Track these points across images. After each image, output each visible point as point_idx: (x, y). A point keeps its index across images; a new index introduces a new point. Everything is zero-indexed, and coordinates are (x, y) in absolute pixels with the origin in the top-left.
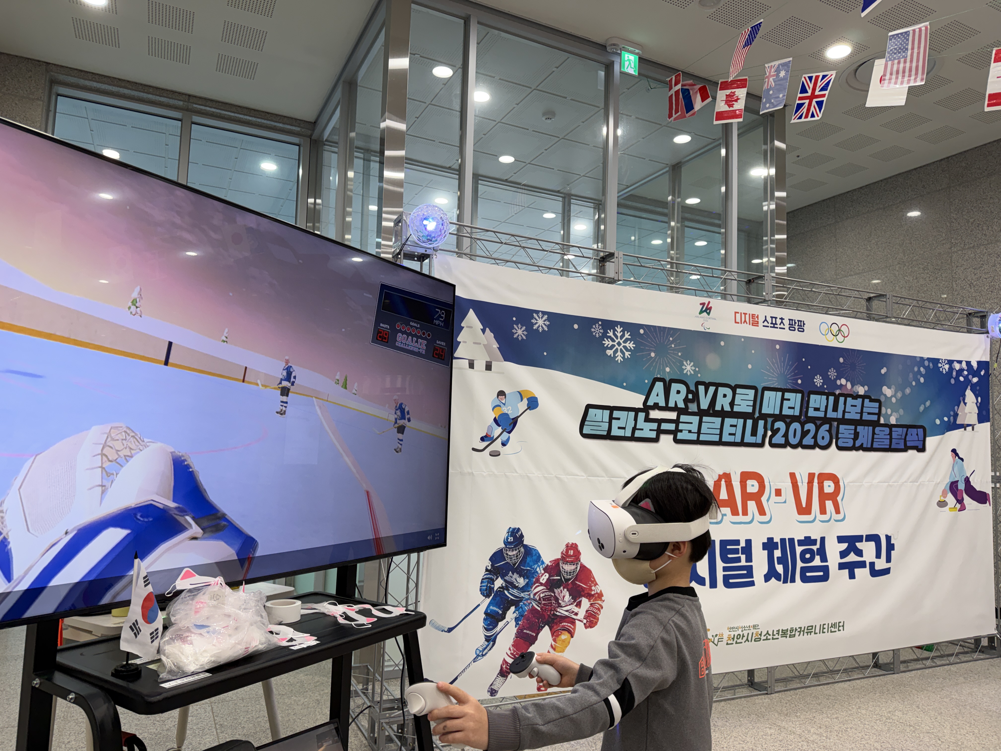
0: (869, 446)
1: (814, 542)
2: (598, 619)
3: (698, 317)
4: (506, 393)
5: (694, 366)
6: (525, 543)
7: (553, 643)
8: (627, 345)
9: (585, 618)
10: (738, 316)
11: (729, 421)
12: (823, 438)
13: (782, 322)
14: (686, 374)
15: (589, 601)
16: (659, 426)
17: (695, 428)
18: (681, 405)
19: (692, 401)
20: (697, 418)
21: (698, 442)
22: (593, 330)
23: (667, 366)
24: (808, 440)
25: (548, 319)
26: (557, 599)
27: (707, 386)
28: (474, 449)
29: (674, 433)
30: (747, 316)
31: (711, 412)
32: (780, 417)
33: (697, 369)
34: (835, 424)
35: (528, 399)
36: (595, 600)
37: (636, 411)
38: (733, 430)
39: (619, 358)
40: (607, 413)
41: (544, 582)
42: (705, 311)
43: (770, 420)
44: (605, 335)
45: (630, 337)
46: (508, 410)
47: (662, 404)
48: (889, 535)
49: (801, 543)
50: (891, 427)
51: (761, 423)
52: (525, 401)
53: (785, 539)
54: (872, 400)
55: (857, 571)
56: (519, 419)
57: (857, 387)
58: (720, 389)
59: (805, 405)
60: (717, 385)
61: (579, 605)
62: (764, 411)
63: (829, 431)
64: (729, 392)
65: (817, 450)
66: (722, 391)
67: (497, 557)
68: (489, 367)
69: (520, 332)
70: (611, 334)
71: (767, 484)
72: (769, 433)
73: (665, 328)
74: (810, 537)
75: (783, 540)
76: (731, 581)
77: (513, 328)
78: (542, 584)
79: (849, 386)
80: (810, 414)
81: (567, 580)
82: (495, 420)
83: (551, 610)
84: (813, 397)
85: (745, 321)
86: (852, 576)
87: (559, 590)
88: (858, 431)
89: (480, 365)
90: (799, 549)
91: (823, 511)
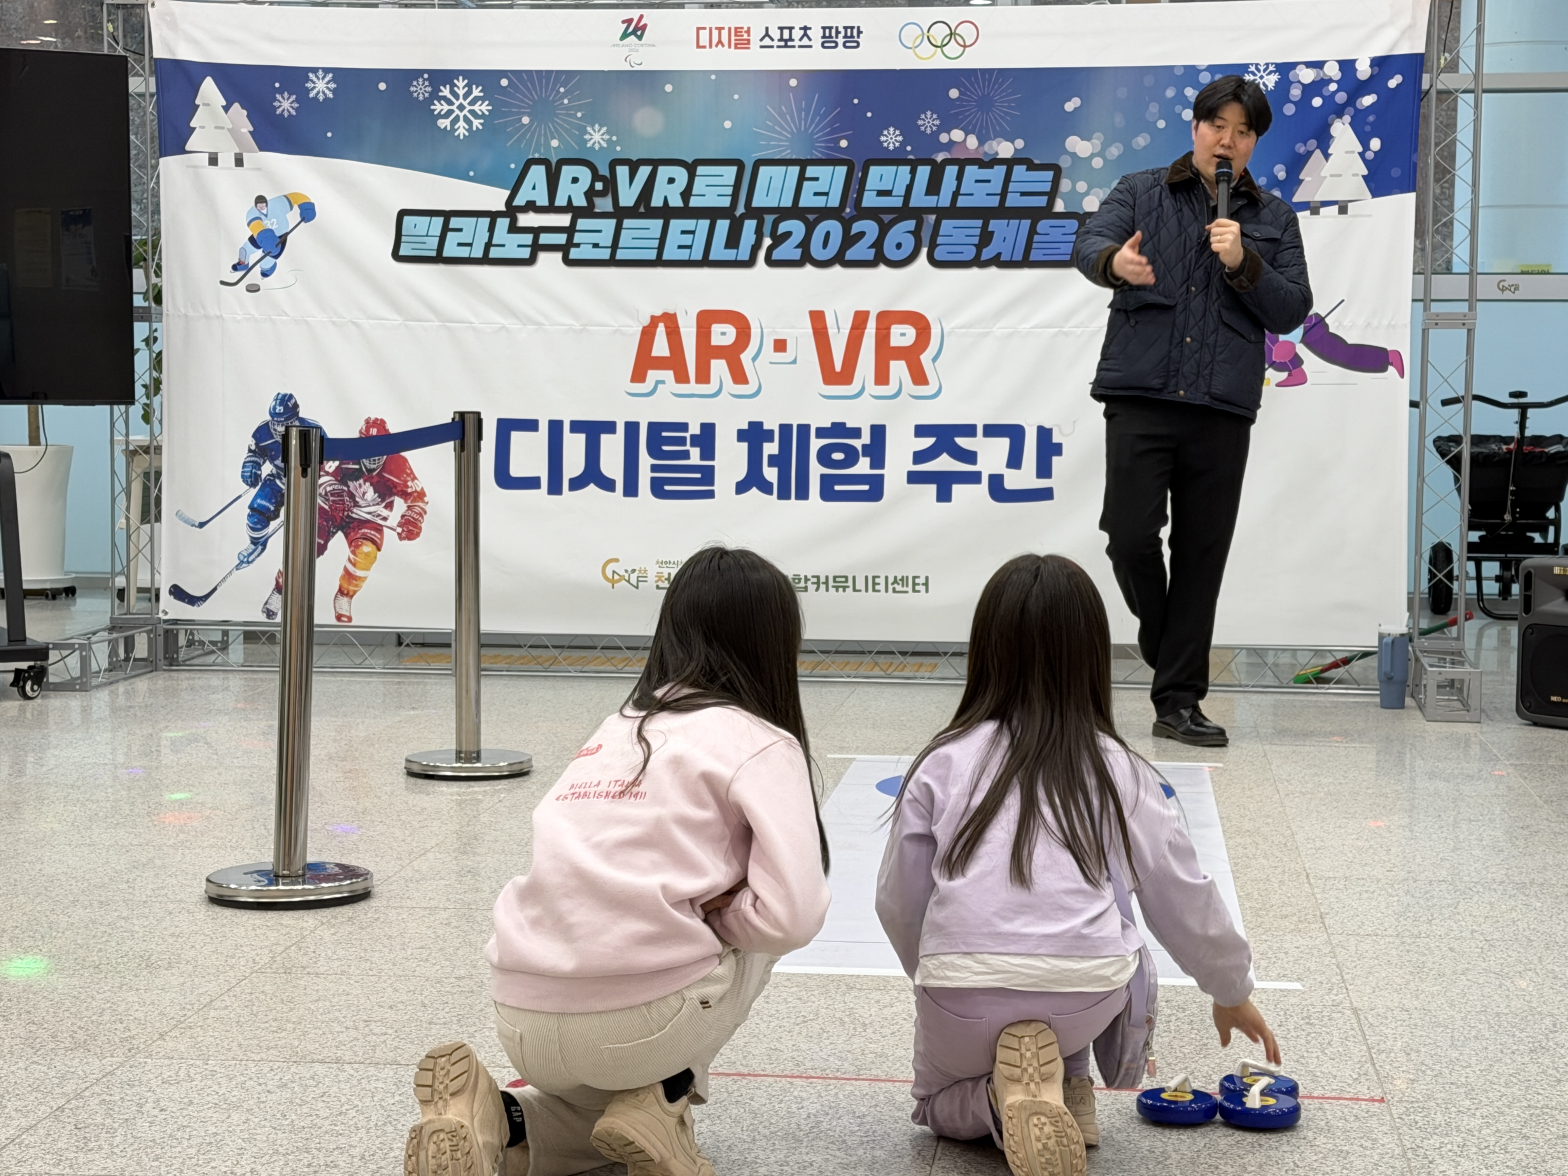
0: (1018, 256)
1: (856, 433)
2: (420, 529)
3: (618, 45)
4: (268, 198)
5: (608, 132)
6: (301, 415)
7: (352, 556)
8: (476, 107)
9: (400, 525)
10: (704, 35)
11: (677, 225)
12: (899, 246)
13: (805, 34)
14: (592, 148)
15: (406, 501)
16: (536, 239)
17: (606, 239)
18: (580, 201)
19: (602, 194)
20: (613, 222)
21: (612, 262)
22: (412, 89)
23: (553, 138)
24: (861, 250)
25: (333, 80)
26: (352, 496)
27: (634, 166)
28: (222, 283)
29: (564, 249)
30: (725, 33)
31: (642, 210)
32: (795, 212)
33: (614, 138)
34: (934, 217)
35: (300, 206)
36: (414, 500)
37: (493, 216)
38: (687, 240)
39: (462, 129)
40: (439, 221)
41: (331, 470)
42: (634, 32)
43: (769, 219)
44: (435, 96)
45: (482, 94)
46: (272, 224)
47: (543, 200)
48: (1047, 426)
49: (822, 433)
50: (1082, 218)
51: (750, 226)
52: (296, 210)
53: (790, 426)
54: (1032, 166)
55: (957, 489)
56: (289, 237)
57: (994, 143)
58: (661, 169)
59: (855, 186)
60: (656, 163)
61: (390, 506)
62: (756, 203)
63: (916, 233)
64: (681, 175)
65: (883, 268)
66: (664, 172)
67: (262, 432)
68: (239, 162)
69: (286, 105)
70: (446, 92)
71: (755, 332)
72: (767, 242)
73: (549, 73)
74: (844, 424)
75: (785, 429)
76: (667, 488)
77: (275, 99)
78: (327, 474)
79: (972, 142)
80: (865, 204)
81: (370, 471)
82: (252, 240)
83: (344, 510)
84: (874, 171)
85: (720, 42)
86: (944, 496)
87: (357, 484)
88: (990, 229)
89: (226, 159)
90: (816, 444)
91: (882, 377)
